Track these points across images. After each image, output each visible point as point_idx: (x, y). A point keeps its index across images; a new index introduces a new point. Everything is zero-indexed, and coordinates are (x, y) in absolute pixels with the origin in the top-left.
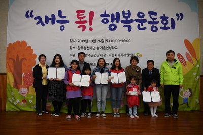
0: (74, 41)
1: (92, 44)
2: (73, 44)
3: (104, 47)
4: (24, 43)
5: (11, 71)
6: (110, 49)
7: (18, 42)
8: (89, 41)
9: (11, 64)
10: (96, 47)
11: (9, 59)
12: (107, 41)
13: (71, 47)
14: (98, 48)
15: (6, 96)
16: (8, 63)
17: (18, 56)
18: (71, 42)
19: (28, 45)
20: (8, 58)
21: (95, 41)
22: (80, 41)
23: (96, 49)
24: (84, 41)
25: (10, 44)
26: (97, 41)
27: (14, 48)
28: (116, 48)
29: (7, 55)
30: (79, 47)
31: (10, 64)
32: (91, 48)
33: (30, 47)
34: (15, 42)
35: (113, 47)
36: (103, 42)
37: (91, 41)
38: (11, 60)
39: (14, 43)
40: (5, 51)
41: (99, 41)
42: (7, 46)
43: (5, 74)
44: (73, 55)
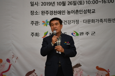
0: (37, 4)
1: (61, 8)
2: (35, 8)
3: (77, 11)
6: (85, 13)
8: (56, 4)
10: (66, 12)
12: (81, 3)
13: (32, 13)
14: (69, 13)
18: (32, 5)
21: (64, 4)
22: (44, 4)
23: (66, 13)
24: (50, 4)
26: (67, 3)
28: (93, 12)
30: (43, 12)
32: (60, 12)
35: (89, 11)
36: (75, 4)
37: (59, 4)
41: (70, 3)
44: (36, 23)
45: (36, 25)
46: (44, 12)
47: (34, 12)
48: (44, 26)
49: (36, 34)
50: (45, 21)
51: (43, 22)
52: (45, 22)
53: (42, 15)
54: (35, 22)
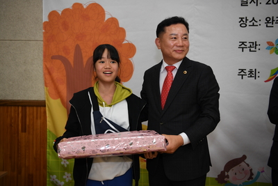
0: (255, 1)
4: (97, 9)
5: (58, 95)
7: (77, 6)
9: (59, 74)
11: (53, 58)
13: (243, 22)
15: (45, 167)
16: (48, 72)
17: (78, 49)
18: (244, 4)
19: (107, 17)
20: (49, 57)
25: (53, 14)
27: (65, 26)
29: (46, 46)
30: (269, 21)
31: (55, 75)
33: (114, 21)
34: (69, 6)
38: (58, 62)
39: (65, 11)
40: (40, 35)
42: (45, 19)
43: (41, 104)
44: (251, 47)
45: (250, 51)
46: (273, 21)
47: (247, 20)
48: (271, 53)
49: (251, 72)
50: (274, 43)
51: (268, 43)
52: (273, 45)
53: (267, 26)
54: (248, 45)
